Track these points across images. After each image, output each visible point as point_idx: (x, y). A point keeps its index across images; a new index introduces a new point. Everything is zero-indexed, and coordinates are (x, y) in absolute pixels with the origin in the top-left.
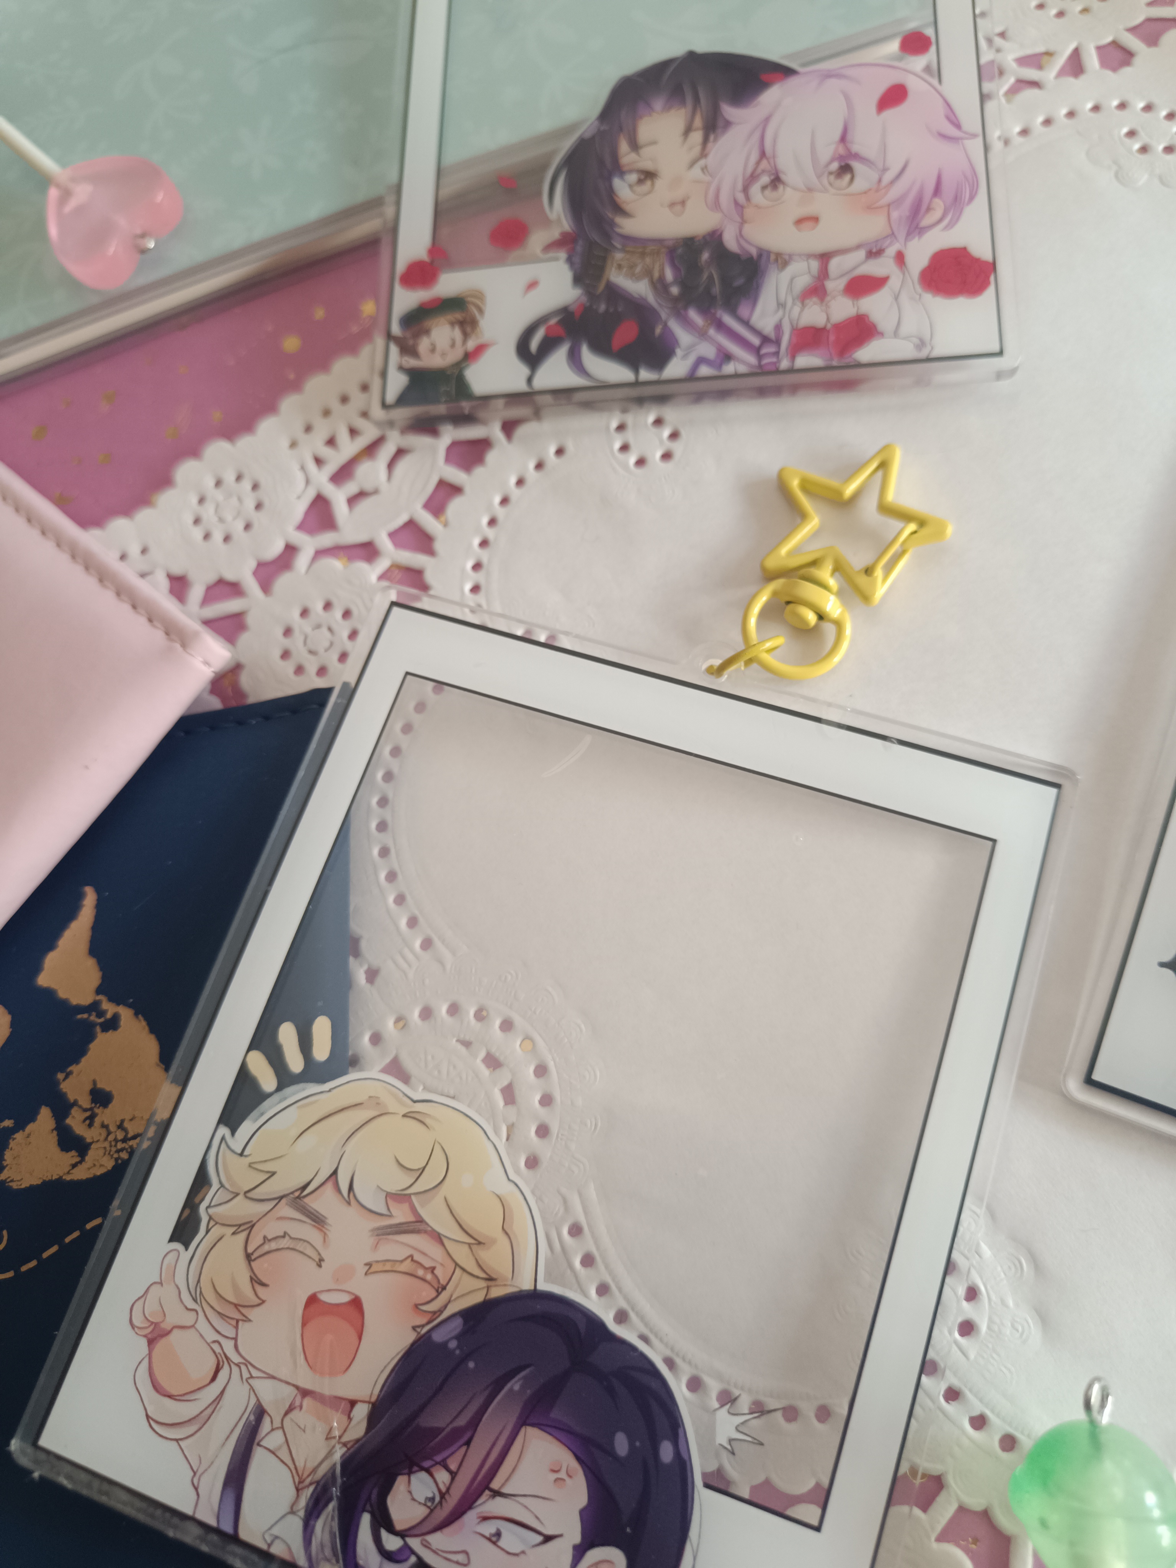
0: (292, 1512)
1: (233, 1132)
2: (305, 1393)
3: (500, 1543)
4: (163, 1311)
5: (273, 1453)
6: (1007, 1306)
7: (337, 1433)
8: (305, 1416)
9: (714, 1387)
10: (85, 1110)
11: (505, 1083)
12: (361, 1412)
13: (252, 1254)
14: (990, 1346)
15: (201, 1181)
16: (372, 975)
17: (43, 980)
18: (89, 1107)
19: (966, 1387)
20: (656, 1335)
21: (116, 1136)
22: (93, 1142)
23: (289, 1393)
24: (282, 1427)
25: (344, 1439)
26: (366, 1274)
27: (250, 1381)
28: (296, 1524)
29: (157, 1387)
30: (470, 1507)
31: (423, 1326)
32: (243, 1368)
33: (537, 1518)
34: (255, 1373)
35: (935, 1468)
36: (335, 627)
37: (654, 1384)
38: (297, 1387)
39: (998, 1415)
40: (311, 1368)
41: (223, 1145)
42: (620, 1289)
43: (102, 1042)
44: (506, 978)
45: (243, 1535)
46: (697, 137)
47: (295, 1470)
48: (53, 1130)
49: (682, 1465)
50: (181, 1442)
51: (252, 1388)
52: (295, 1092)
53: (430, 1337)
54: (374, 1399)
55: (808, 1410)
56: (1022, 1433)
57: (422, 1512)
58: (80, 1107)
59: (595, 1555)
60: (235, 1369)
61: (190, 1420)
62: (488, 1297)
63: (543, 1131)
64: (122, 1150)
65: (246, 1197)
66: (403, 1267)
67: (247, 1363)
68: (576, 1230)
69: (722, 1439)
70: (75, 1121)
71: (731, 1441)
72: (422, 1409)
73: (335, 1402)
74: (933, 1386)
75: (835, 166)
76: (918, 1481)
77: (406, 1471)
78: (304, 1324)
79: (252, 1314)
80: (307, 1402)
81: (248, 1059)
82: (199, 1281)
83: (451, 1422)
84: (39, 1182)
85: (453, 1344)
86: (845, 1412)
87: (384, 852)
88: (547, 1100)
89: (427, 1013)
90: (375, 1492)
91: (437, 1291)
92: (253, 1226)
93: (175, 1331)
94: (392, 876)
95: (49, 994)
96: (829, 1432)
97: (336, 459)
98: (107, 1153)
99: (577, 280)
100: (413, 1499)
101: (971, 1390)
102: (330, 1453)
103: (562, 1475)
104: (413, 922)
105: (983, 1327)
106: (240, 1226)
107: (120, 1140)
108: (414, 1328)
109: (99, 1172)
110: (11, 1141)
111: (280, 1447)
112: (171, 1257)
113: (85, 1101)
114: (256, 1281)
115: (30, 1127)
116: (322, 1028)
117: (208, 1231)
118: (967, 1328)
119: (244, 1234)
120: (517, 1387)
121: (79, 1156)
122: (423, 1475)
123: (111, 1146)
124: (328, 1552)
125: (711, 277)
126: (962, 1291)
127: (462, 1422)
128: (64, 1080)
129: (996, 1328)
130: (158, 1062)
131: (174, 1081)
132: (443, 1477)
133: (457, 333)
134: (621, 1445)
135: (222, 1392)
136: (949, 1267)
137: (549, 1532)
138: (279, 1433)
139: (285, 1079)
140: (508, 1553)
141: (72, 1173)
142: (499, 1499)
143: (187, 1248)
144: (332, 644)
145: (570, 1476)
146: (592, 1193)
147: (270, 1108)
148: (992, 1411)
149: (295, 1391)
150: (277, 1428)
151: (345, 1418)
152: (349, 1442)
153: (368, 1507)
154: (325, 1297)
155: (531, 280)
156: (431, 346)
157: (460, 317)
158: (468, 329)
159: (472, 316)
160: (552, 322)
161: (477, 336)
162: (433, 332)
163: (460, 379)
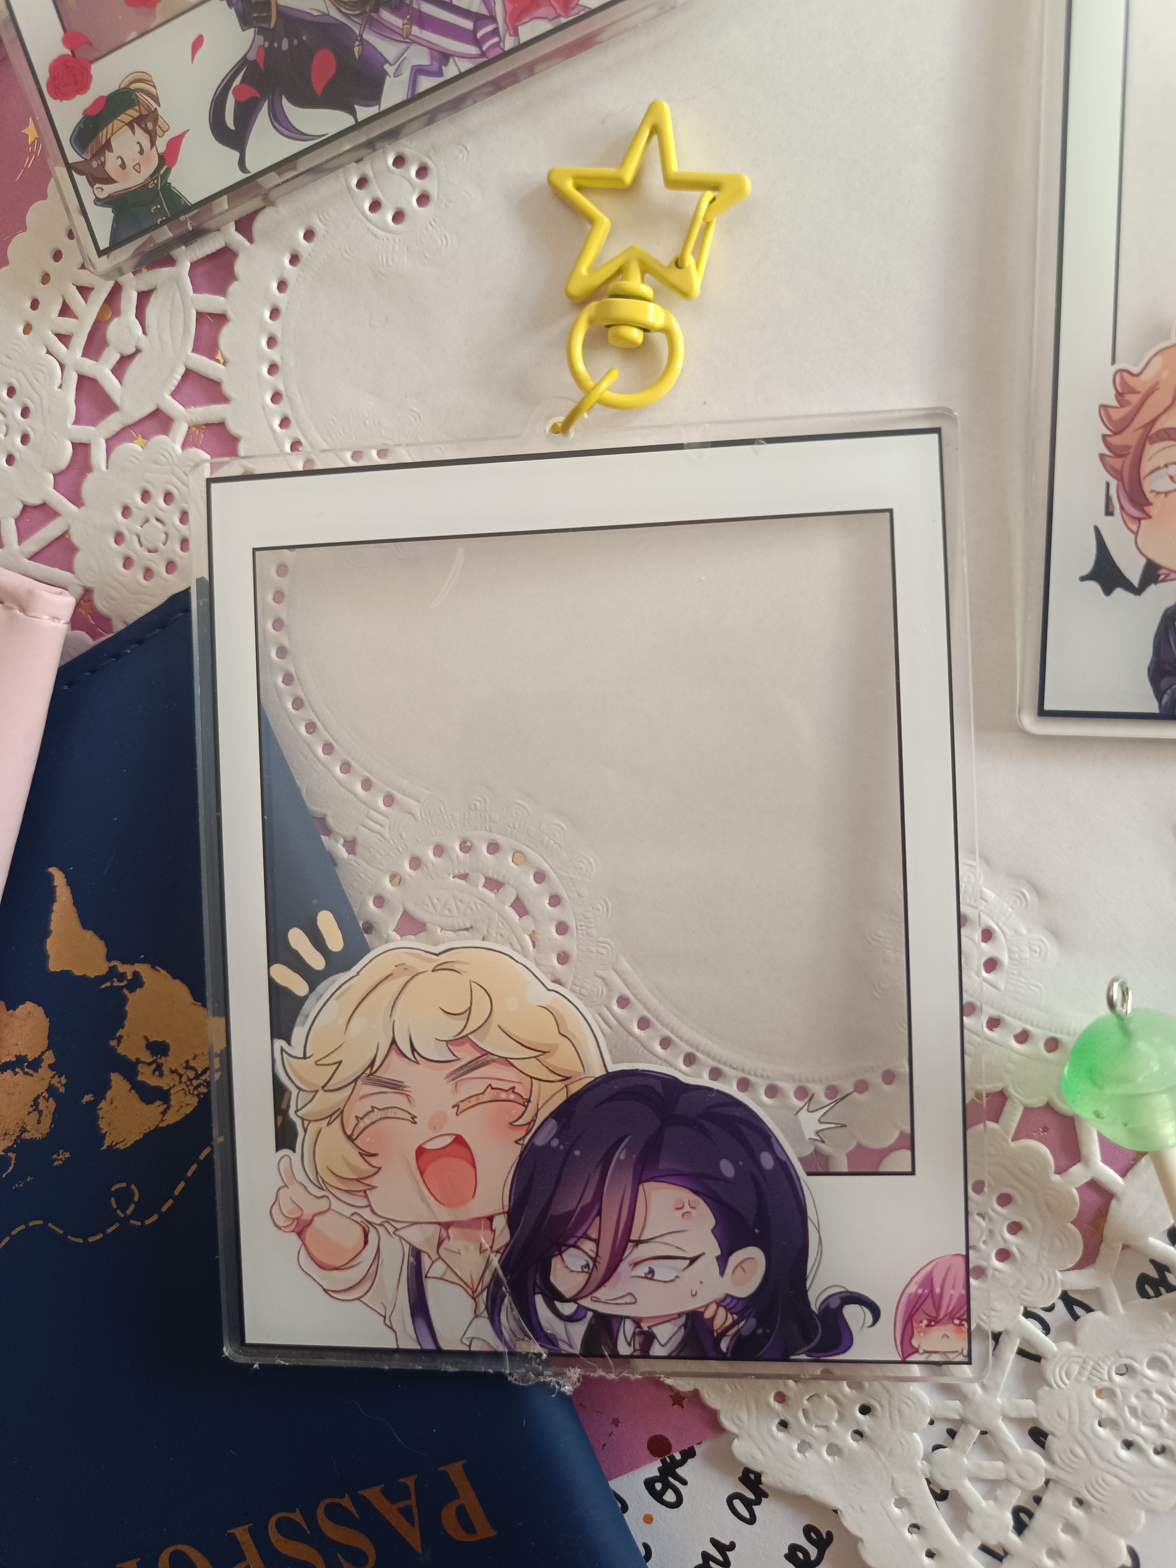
0: (476, 1316)
1: (289, 1043)
2: (446, 1226)
3: (655, 1278)
4: (299, 1207)
5: (441, 1279)
6: (1021, 935)
7: (487, 1246)
8: (455, 1241)
9: (789, 1088)
10: (150, 1064)
11: (513, 899)
12: (500, 1222)
13: (352, 1134)
14: (1016, 972)
15: (279, 1091)
16: (351, 845)
17: (54, 966)
18: (151, 1060)
19: (1004, 1013)
20: (725, 1064)
21: (188, 1076)
22: (171, 1088)
23: (433, 1231)
24: (440, 1257)
25: (495, 1248)
26: (457, 1114)
27: (397, 1233)
28: (484, 1324)
29: (322, 1266)
30: (621, 1260)
31: (524, 1138)
32: (386, 1225)
33: (678, 1248)
34: (398, 1226)
35: (995, 1087)
36: (162, 515)
37: (738, 1113)
38: (439, 1224)
39: (1038, 1026)
40: (443, 1204)
41: (285, 1055)
42: (680, 1037)
43: (134, 1001)
44: (475, 805)
45: (445, 1346)
47: (464, 1285)
48: (130, 1090)
49: (783, 1166)
50: (362, 1299)
51: (401, 1238)
52: (328, 987)
53: (533, 1144)
54: (506, 1209)
55: (876, 1079)
56: (1062, 1033)
57: (583, 1278)
58: (144, 1063)
59: (735, 1259)
60: (380, 1229)
61: (361, 1280)
62: (570, 1094)
63: (562, 928)
64: (199, 1086)
65: (325, 1091)
66: (486, 1098)
67: (388, 1220)
68: (623, 1002)
69: (810, 1134)
70: (146, 1075)
71: (817, 1133)
72: (550, 1202)
73: (474, 1223)
74: (976, 1023)
76: (985, 1099)
77: (557, 1253)
78: (422, 1174)
79: (374, 1181)
80: (451, 1231)
81: (272, 975)
82: (317, 1173)
83: (579, 1203)
84: (141, 1136)
85: (555, 1143)
86: (907, 1070)
87: (311, 727)
88: (555, 900)
89: (416, 862)
90: (538, 1278)
91: (524, 1105)
92: (342, 1112)
93: (316, 1218)
94: (328, 748)
95: (66, 975)
96: (899, 1089)
97: (81, 329)
98: (187, 1093)
99: (245, 22)
100: (572, 1271)
101: (1009, 1015)
102: (488, 1263)
103: (687, 1209)
104: (367, 784)
105: (1005, 959)
106: (331, 1116)
107: (194, 1079)
108: (516, 1142)
109: (188, 1110)
110: (99, 1112)
111: (445, 1273)
112: (285, 1163)
113: (146, 1057)
114: (365, 1155)
115: (109, 1095)
116: (326, 922)
117: (305, 1130)
118: (991, 965)
119: (338, 1120)
120: (622, 1157)
121: (164, 1103)
122: (572, 1251)
123: (188, 1086)
124: (520, 1335)
126: (978, 936)
127: (587, 1199)
128: (118, 1045)
129: (1017, 956)
130: (194, 1001)
131: (216, 1014)
132: (589, 1246)
133: (141, 136)
134: (727, 1169)
135: (378, 1250)
136: (961, 921)
137: (691, 1255)
138: (440, 1262)
139: (313, 978)
140: (665, 1282)
141: (166, 1120)
142: (641, 1246)
143: (293, 1149)
144: (167, 534)
145: (694, 1208)
146: (625, 965)
147: (311, 1009)
148: (1032, 1025)
149: (438, 1227)
150: (436, 1260)
151: (489, 1232)
152: (500, 1249)
153: (537, 1290)
154: (429, 1146)
155: (193, 37)
156: (119, 162)
157: (136, 114)
158: (150, 126)
159: (148, 107)
160: (237, 82)
161: (164, 132)
162: (114, 144)
163: (167, 189)
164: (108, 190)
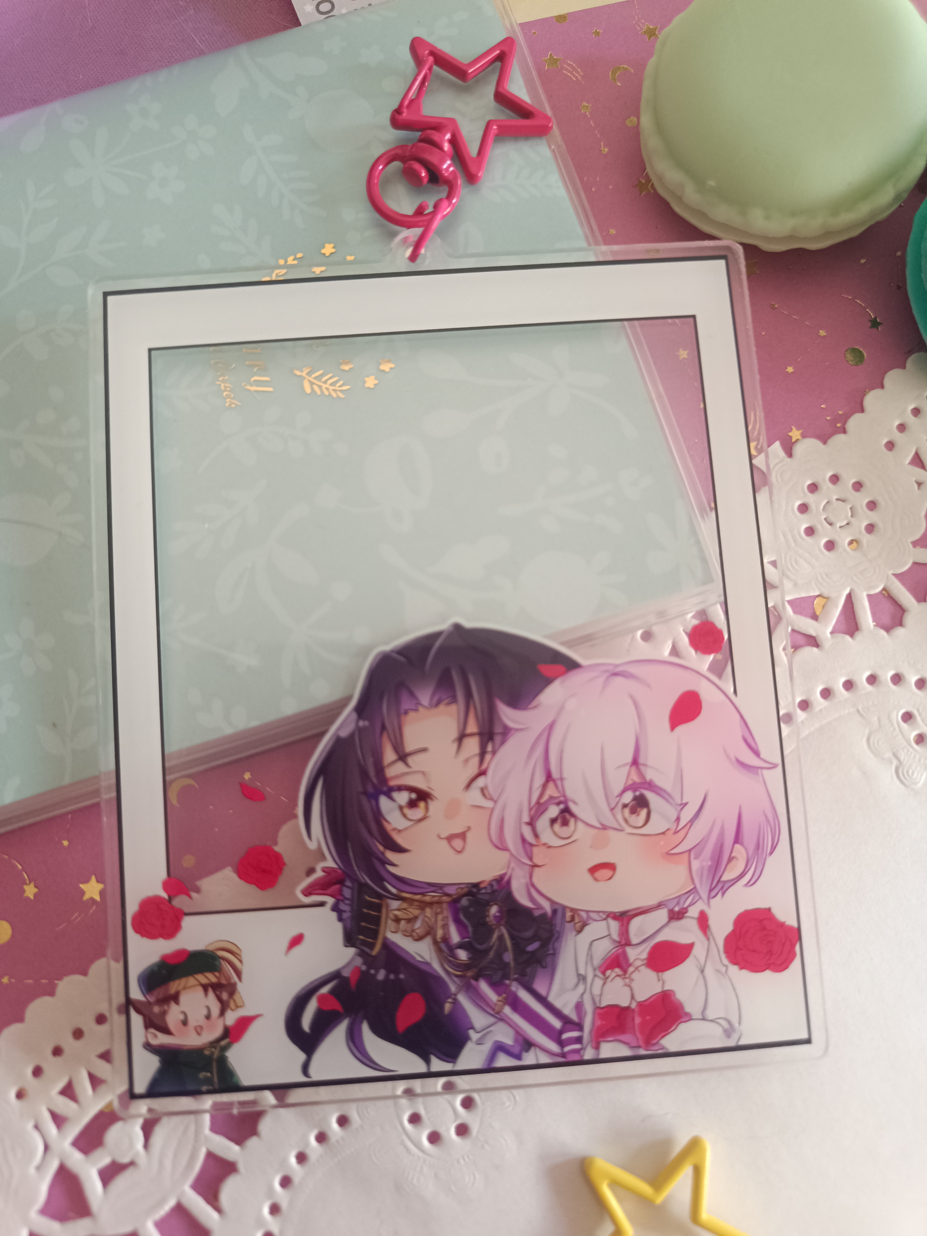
46: (472, 745)
75: (628, 797)
97: (79, 1117)
99: (349, 940)
125: (501, 938)
133: (212, 1001)
155: (294, 933)
156: (182, 1017)
157: (214, 980)
158: (225, 996)
159: (228, 978)
160: (325, 990)
161: (237, 1007)
162: (183, 998)
163: (222, 1062)
164: (162, 1039)
